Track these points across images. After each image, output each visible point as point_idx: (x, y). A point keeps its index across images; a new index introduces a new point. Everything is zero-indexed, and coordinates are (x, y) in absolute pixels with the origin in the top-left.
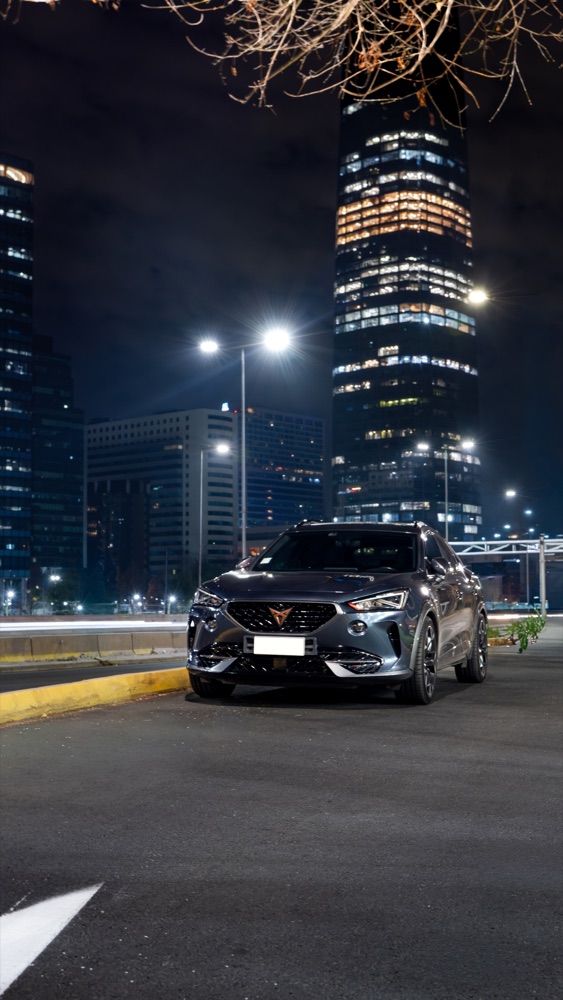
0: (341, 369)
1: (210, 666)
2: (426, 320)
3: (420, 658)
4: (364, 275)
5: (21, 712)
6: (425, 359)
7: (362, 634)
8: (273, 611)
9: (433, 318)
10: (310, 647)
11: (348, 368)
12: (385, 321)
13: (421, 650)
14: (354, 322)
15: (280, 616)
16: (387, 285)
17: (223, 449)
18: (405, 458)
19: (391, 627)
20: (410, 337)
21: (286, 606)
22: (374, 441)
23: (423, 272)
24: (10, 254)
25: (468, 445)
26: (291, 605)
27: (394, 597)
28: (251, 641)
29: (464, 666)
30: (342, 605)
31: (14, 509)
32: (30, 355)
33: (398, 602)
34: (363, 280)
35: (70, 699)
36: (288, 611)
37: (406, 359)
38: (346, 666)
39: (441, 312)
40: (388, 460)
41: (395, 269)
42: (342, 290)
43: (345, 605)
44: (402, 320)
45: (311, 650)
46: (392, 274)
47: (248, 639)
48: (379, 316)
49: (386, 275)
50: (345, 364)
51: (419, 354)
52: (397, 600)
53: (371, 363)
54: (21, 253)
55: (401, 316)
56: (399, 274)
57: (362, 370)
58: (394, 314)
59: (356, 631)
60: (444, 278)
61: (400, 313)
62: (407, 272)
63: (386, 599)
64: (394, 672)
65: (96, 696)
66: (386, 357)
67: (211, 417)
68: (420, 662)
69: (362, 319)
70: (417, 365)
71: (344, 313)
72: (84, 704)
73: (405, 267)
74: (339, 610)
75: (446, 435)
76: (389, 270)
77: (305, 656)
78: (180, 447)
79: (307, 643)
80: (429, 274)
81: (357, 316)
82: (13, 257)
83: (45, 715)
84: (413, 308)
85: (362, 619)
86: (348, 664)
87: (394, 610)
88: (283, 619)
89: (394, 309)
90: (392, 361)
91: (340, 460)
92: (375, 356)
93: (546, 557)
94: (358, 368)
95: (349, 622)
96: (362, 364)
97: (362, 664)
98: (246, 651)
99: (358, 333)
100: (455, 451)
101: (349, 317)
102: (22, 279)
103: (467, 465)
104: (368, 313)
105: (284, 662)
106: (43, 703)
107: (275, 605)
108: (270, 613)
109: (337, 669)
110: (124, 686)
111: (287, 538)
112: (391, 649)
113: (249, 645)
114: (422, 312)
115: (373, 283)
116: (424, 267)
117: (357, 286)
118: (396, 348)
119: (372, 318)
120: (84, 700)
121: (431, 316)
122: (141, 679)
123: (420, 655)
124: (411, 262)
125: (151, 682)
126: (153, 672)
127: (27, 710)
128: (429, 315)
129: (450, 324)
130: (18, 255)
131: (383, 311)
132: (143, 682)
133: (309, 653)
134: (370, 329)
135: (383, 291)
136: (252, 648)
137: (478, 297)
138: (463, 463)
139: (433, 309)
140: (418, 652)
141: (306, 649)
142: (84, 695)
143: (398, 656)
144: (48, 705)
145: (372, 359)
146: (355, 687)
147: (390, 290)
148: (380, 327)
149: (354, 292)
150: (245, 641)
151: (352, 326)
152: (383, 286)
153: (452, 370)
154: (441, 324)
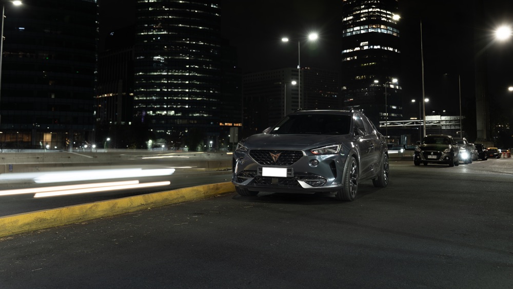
0: (345, 51)
1: (242, 182)
2: (379, 31)
3: (347, 178)
4: (354, 13)
5: (134, 207)
6: (379, 47)
7: (316, 166)
8: (272, 154)
9: (382, 30)
10: (290, 173)
11: (348, 51)
12: (363, 32)
13: (348, 174)
14: (350, 32)
15: (275, 157)
16: (363, 17)
17: (294, 83)
18: (371, 87)
19: (331, 162)
20: (372, 38)
21: (278, 151)
22: (358, 80)
23: (378, 12)
24: (212, 6)
25: (395, 81)
26: (281, 151)
27: (334, 147)
28: (261, 170)
29: (377, 179)
30: (306, 151)
31: (213, 108)
32: (220, 46)
33: (336, 150)
34: (353, 15)
35: (166, 199)
36: (279, 154)
37: (372, 47)
38: (307, 183)
39: (385, 28)
40: (364, 88)
41: (367, 11)
42: (345, 19)
43: (308, 151)
44: (369, 31)
45: (290, 174)
46: (366, 12)
47: (259, 168)
48: (360, 30)
49: (363, 13)
50: (347, 49)
51: (377, 45)
52: (335, 148)
53: (358, 49)
54: (216, 6)
55: (369, 30)
56: (369, 12)
57: (353, 51)
58: (366, 29)
59: (313, 164)
60: (387, 14)
61: (369, 28)
62: (372, 11)
63: (330, 148)
64: (333, 186)
65: (184, 197)
66: (363, 46)
67: (292, 71)
68: (347, 180)
69: (353, 31)
70: (376, 49)
71: (346, 29)
72: (175, 201)
73: (370, 10)
74: (305, 154)
75: (388, 77)
76: (364, 11)
77: (287, 177)
78: (280, 83)
79: (288, 171)
80: (381, 12)
81: (352, 30)
82: (213, 7)
83: (149, 208)
84: (374, 26)
85: (317, 159)
86: (309, 182)
87: (334, 154)
88: (277, 159)
89: (367, 27)
90: (366, 48)
91: (345, 88)
92: (359, 46)
93: (426, 127)
94: (352, 51)
95: (310, 159)
96: (354, 49)
97: (317, 181)
98: (259, 174)
99: (352, 36)
100: (391, 84)
101: (348, 31)
102: (217, 16)
103: (397, 89)
104: (356, 29)
105: (277, 180)
106: (149, 202)
107: (273, 152)
108: (270, 155)
109: (303, 184)
110: (201, 191)
111: (288, 118)
112: (332, 174)
113: (260, 171)
114: (378, 28)
115: (358, 16)
116: (379, 10)
117: (351, 17)
118: (367, 42)
119: (357, 30)
120: (175, 199)
121: (382, 29)
122: (211, 187)
123: (348, 176)
124: (373, 8)
125: (217, 189)
126: (219, 184)
127: (138, 206)
128: (381, 29)
129: (389, 32)
130: (215, 7)
131: (362, 28)
132: (212, 189)
133: (290, 176)
134: (357, 35)
135: (362, 20)
136: (261, 173)
137: (396, 17)
138: (395, 89)
139: (382, 27)
140: (346, 175)
141: (288, 174)
142: (176, 197)
143: (335, 177)
144: (152, 203)
145: (358, 47)
146: (313, 193)
147: (365, 19)
148: (360, 34)
149: (350, 20)
150: (258, 170)
151: (349, 34)
152: (362, 18)
153: (391, 51)
154: (386, 32)
